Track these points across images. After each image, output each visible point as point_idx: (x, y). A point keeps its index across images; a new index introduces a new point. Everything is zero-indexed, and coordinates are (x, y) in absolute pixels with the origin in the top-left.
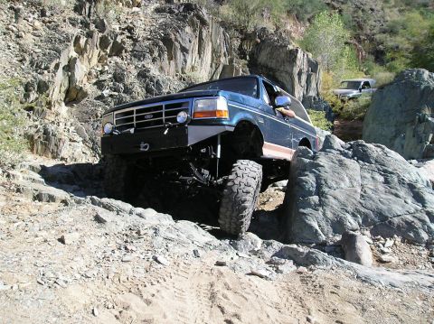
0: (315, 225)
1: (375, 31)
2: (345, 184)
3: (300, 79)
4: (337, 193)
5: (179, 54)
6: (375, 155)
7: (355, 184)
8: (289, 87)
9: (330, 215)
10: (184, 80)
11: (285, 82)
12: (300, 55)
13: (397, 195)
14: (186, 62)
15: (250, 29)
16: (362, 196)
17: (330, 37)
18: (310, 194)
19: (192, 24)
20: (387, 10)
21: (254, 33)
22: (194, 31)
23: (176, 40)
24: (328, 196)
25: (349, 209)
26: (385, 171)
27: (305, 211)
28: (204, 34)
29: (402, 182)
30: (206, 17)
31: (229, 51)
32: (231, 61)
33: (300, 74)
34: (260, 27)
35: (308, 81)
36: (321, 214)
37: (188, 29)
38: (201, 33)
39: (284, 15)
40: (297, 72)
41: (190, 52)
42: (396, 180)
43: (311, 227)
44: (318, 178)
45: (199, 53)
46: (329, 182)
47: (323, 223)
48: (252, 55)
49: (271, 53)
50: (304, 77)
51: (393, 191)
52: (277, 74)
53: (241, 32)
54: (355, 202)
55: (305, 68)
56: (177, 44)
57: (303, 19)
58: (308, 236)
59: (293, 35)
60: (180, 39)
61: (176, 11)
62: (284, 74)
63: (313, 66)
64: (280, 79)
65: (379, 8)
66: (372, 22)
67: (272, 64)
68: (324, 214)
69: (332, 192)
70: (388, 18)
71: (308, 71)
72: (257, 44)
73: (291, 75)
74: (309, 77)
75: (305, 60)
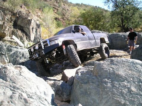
3: (33, 30)
8: (28, 34)
11: (27, 32)
12: (33, 21)
15: (15, 11)
21: (17, 13)
31: (3, 19)
33: (33, 28)
34: (19, 11)
35: (36, 31)
40: (31, 28)
48: (15, 22)
49: (22, 21)
50: (34, 30)
52: (24, 29)
53: (12, 13)
55: (35, 26)
62: (26, 29)
63: (38, 26)
64: (25, 31)
65: (70, 9)
67: (22, 25)
70: (73, 13)
71: (36, 28)
72: (17, 17)
73: (29, 29)
74: (36, 30)
75: (35, 24)
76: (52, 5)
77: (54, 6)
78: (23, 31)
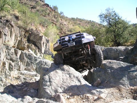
0: (49, 92)
1: (66, 31)
2: (58, 78)
3: (43, 45)
4: (55, 81)
5: (4, 36)
6: (66, 69)
7: (61, 78)
8: (40, 47)
9: (53, 88)
10: (5, 45)
11: (39, 46)
12: (43, 38)
13: (73, 81)
14: (6, 39)
15: (28, 29)
16: (63, 82)
17: (53, 32)
18: (47, 82)
19: (8, 27)
20: (69, 25)
21: (29, 30)
22: (9, 29)
23: (3, 32)
24: (52, 82)
25: (59, 86)
26: (69, 74)
27: (45, 88)
28: (12, 30)
29: (74, 76)
30: (13, 25)
31: (21, 36)
32: (21, 39)
33: (43, 43)
34: (31, 28)
35: (46, 46)
36: (50, 88)
37: (7, 28)
38: (11, 29)
39: (39, 25)
41: (7, 36)
42: (72, 76)
43: (47, 93)
44: (49, 77)
45: (11, 36)
46: (53, 78)
47: (51, 91)
48: (28, 37)
49: (34, 37)
50: (45, 44)
51: (72, 79)
52: (36, 43)
53: (25, 30)
54: (61, 84)
55: (45, 41)
56: (3, 33)
57: (44, 26)
58: (46, 96)
59: (41, 31)
60: (4, 31)
61: (3, 22)
62: (38, 43)
63: (48, 41)
64: (37, 45)
65: (67, 24)
66: (65, 28)
67: (35, 40)
68: (51, 88)
69: (53, 81)
70: (69, 27)
71: (46, 43)
72: (30, 34)
73: (40, 44)
74: (46, 44)
75: (45, 39)
76: (50, 20)
77: (52, 21)
78: (36, 45)
